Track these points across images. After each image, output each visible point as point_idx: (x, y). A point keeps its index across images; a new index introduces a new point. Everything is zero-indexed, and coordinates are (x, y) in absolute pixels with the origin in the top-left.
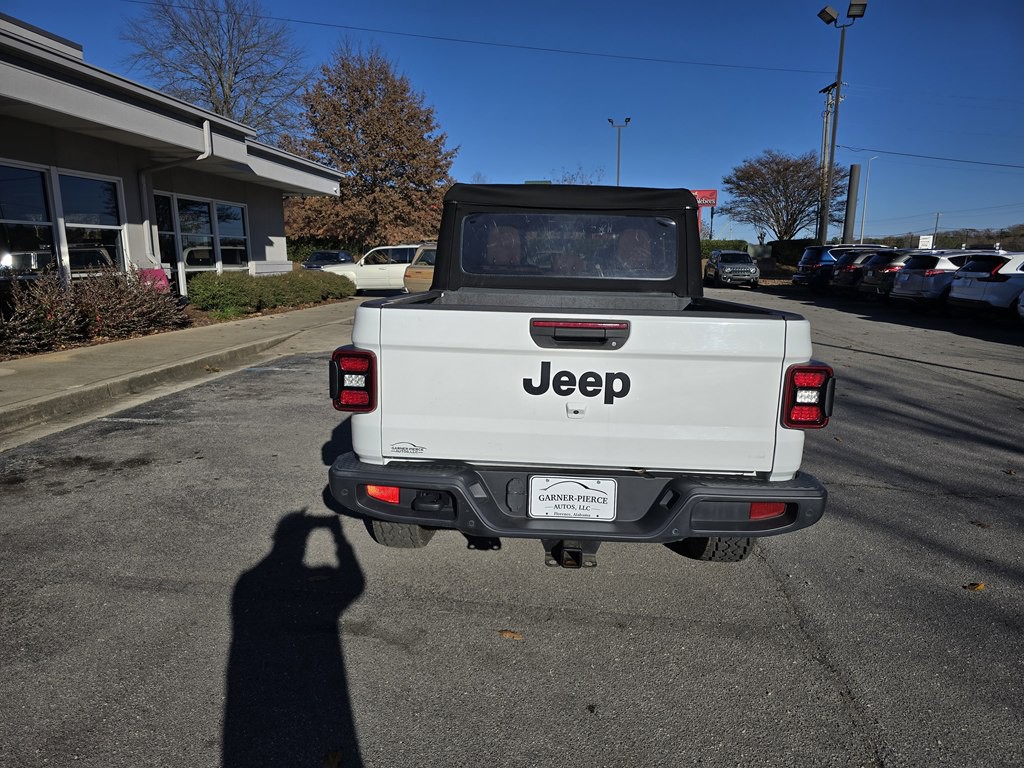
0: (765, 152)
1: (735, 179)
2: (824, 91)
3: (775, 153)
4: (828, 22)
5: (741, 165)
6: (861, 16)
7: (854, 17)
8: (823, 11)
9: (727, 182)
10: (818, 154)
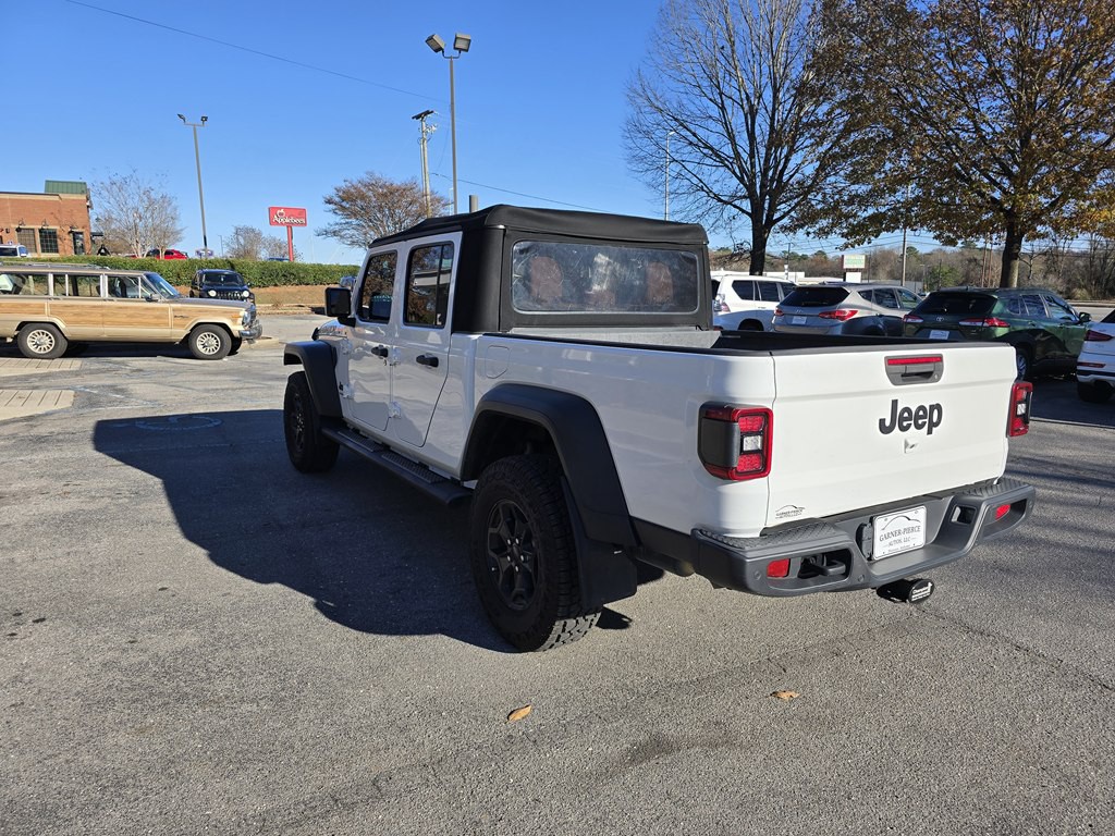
0: (367, 173)
1: (337, 199)
2: (417, 117)
3: (377, 175)
4: (436, 51)
5: (343, 185)
6: (467, 51)
7: (460, 50)
8: (431, 38)
9: (329, 202)
10: (419, 182)
